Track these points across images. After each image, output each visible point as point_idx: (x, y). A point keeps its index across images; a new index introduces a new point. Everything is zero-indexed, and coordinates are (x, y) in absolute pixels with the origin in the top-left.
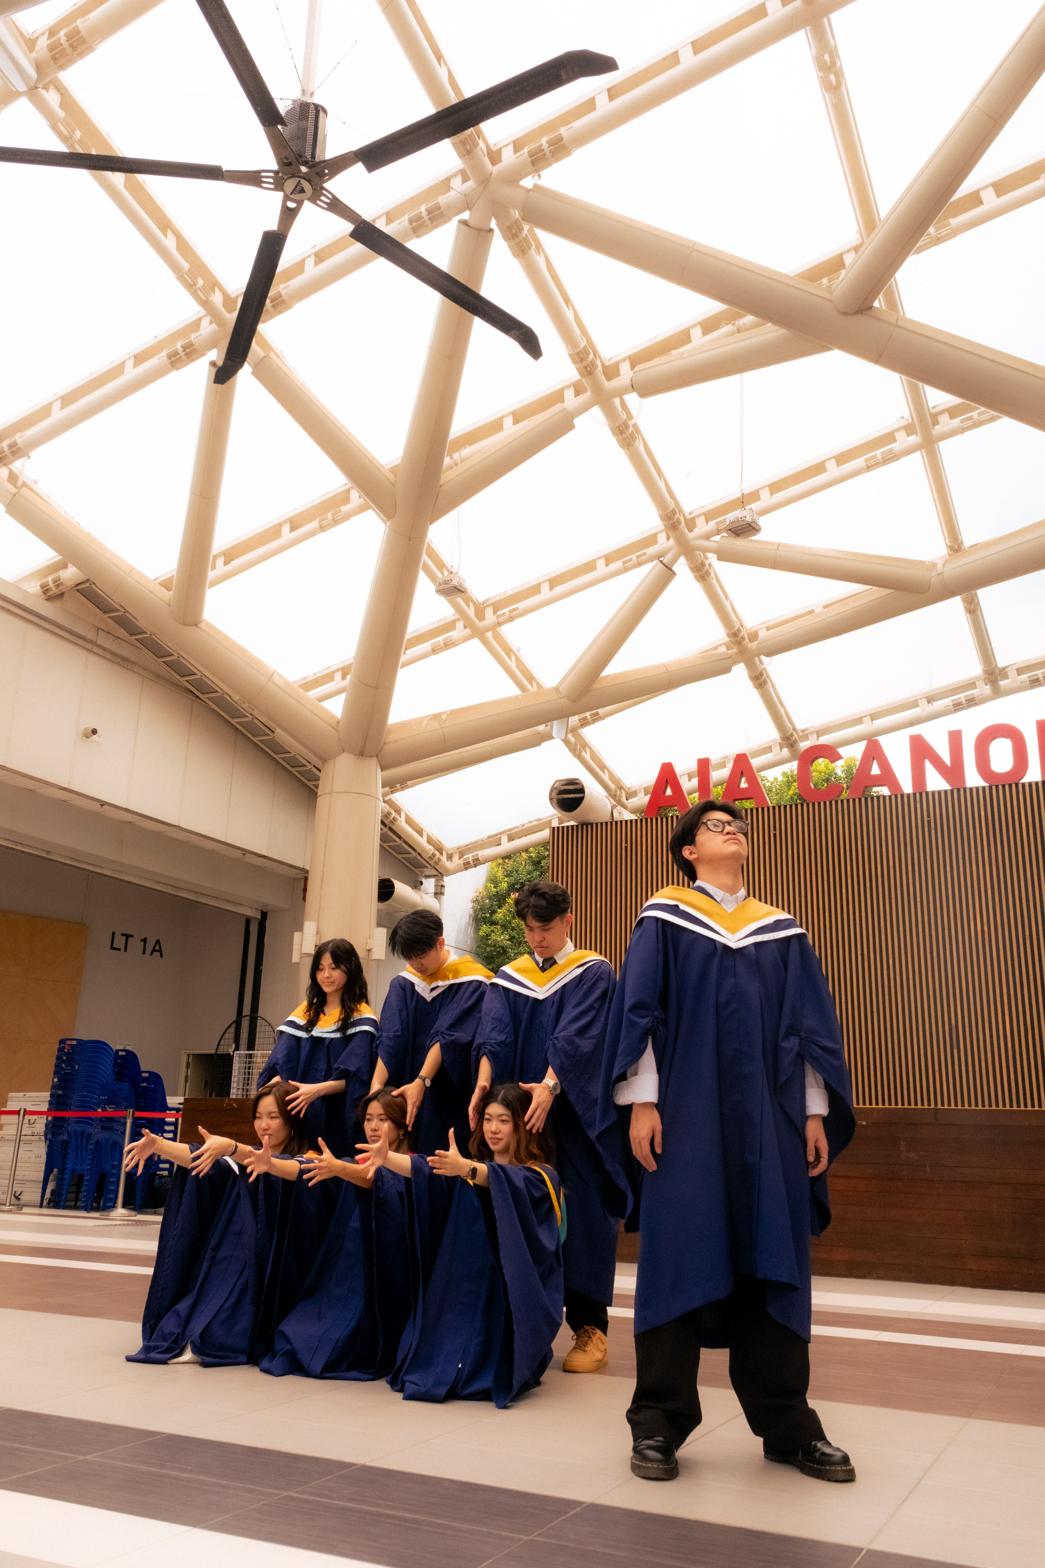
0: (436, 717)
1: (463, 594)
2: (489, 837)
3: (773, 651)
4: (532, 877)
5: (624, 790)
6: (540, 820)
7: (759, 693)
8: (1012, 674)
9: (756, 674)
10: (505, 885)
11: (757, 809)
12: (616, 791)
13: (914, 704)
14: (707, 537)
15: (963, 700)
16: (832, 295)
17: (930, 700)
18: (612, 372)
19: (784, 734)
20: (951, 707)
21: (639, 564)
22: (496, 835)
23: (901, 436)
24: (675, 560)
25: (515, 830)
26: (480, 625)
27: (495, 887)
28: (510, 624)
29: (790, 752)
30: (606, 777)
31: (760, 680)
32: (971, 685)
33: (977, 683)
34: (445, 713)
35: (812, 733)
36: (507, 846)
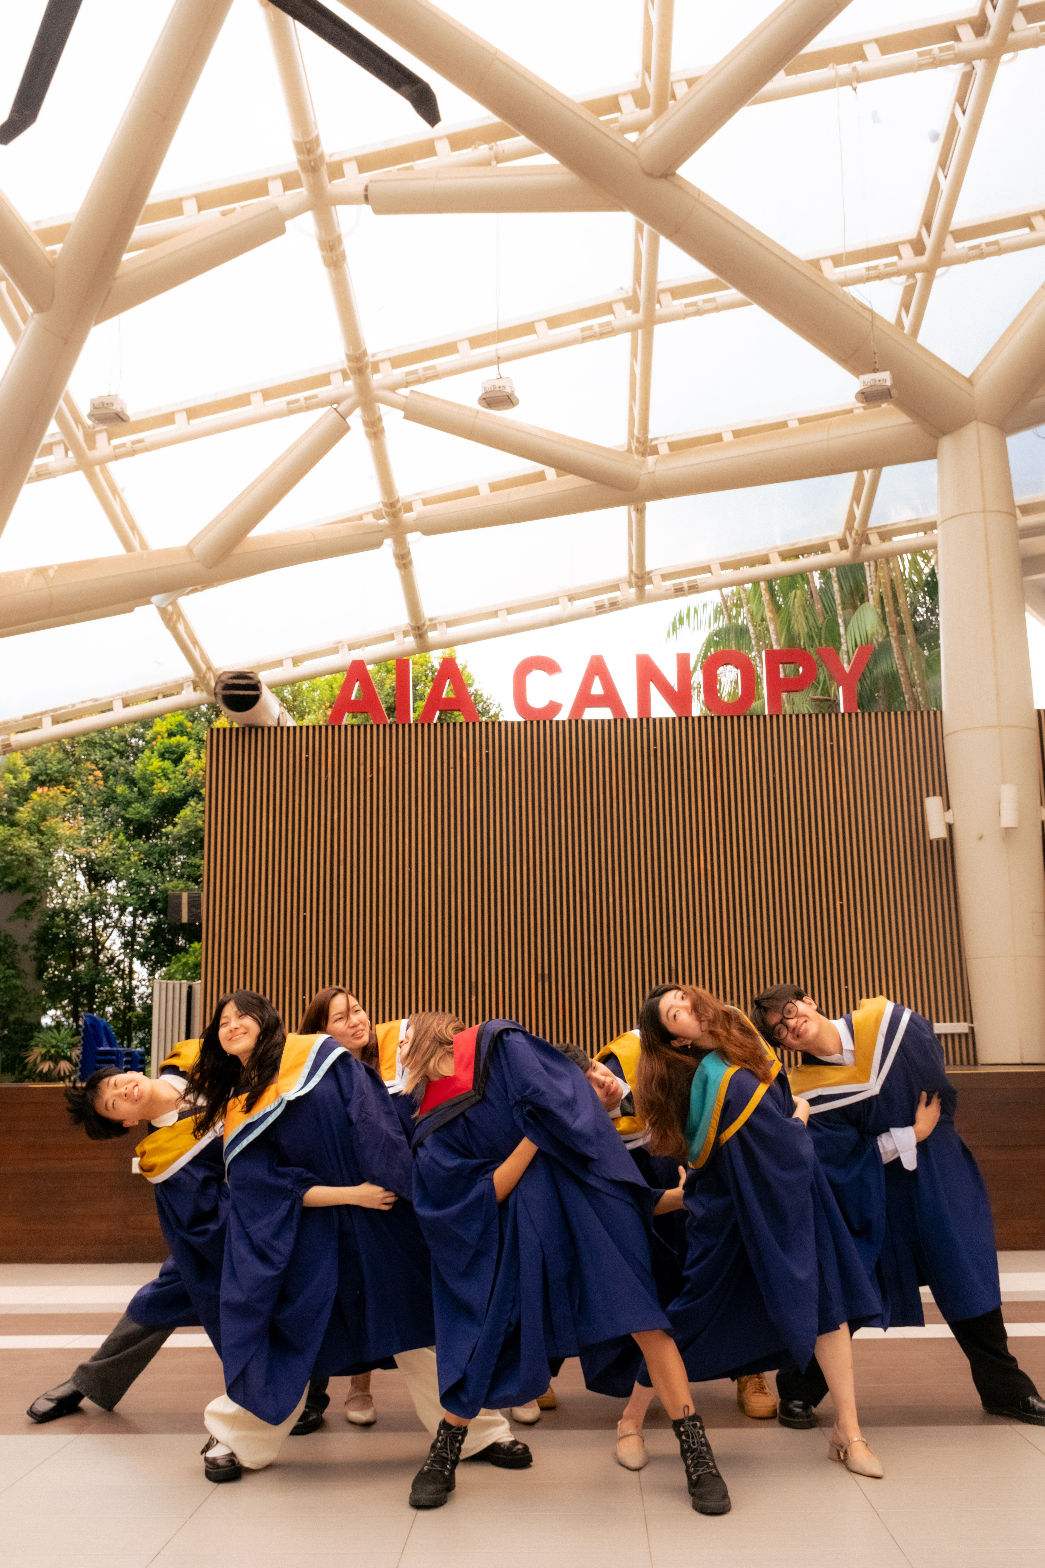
0: (41, 572)
1: (123, 423)
2: (25, 718)
3: (431, 529)
4: (63, 767)
5: (213, 671)
6: (97, 700)
7: (401, 575)
8: (656, 579)
9: (403, 552)
10: (26, 777)
11: (467, 724)
12: (206, 673)
13: (555, 601)
14: (393, 388)
15: (607, 603)
16: (637, 150)
17: (571, 598)
18: (337, 171)
19: (417, 623)
20: (594, 609)
21: (308, 408)
22: (35, 715)
23: (619, 308)
24: (350, 412)
25: (63, 711)
26: (92, 455)
27: (15, 778)
28: (131, 458)
29: (417, 642)
30: (197, 654)
31: (403, 560)
32: (615, 587)
33: (621, 586)
34: (51, 567)
35: (441, 623)
36: (48, 730)
